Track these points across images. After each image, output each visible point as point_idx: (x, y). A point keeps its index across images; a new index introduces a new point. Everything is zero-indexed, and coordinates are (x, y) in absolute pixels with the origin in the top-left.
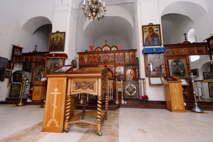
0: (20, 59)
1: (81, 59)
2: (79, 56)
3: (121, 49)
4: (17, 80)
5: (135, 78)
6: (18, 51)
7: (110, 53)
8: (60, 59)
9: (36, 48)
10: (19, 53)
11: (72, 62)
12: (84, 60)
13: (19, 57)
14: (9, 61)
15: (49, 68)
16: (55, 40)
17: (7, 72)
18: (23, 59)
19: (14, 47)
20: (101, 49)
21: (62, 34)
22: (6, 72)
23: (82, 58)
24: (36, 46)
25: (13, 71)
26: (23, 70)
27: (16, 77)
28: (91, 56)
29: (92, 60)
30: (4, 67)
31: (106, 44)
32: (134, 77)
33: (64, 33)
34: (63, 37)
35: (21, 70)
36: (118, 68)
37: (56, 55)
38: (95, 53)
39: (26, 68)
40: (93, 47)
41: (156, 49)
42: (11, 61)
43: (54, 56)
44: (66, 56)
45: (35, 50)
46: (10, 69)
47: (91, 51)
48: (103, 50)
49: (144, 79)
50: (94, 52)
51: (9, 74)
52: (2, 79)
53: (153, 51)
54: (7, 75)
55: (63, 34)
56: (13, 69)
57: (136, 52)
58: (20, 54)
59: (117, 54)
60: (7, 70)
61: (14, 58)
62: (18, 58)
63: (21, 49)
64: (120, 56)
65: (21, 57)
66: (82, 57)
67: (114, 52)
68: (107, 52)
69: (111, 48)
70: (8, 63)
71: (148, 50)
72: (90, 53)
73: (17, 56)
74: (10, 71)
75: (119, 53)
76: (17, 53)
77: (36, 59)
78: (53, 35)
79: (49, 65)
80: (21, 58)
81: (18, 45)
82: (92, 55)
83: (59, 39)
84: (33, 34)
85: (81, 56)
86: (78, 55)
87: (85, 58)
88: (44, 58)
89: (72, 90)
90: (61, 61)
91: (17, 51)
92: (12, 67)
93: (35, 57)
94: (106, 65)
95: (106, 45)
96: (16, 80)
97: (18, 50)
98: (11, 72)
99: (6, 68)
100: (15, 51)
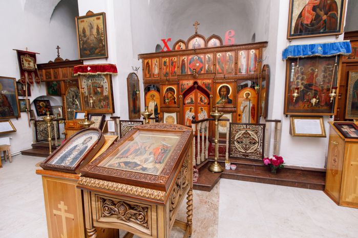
0: (36, 75)
1: (147, 68)
2: (143, 62)
3: (230, 43)
4: (44, 112)
5: (256, 106)
6: (30, 61)
7: (205, 53)
8: (104, 77)
9: (58, 52)
10: (32, 64)
11: (127, 79)
12: (153, 71)
13: (35, 71)
14: (18, 82)
15: (87, 94)
16: (88, 33)
17: (22, 102)
18: (41, 75)
19: (20, 54)
20: (187, 44)
21: (98, 19)
22: (19, 103)
23: (149, 66)
24: (58, 47)
25: (32, 99)
26: (49, 93)
27: (41, 107)
28: (165, 62)
29: (168, 70)
30: (13, 93)
31: (196, 33)
32: (254, 105)
33: (103, 14)
34: (101, 26)
35: (45, 93)
36: (221, 86)
37: (95, 68)
38: (174, 53)
39: (54, 90)
40: (169, 40)
41: (324, 46)
42: (22, 81)
43: (90, 71)
44: (113, 69)
45: (59, 56)
46: (25, 95)
47: (165, 49)
48: (191, 47)
49: (280, 121)
50: (171, 52)
51: (25, 105)
52: (16, 115)
53: (313, 53)
54: (22, 106)
55: (101, 17)
56: (29, 95)
57: (264, 49)
58: (35, 66)
59: (219, 55)
60: (20, 98)
61: (26, 75)
62: (33, 75)
63: (33, 56)
64: (228, 58)
65: (38, 71)
66: (148, 63)
67: (215, 50)
68: (198, 51)
69: (206, 42)
70: (17, 86)
71: (299, 52)
72: (163, 54)
73: (30, 72)
74: (24, 99)
75: (224, 53)
76: (29, 65)
77: (64, 76)
78: (82, 22)
79: (86, 87)
80: (38, 73)
81: (27, 48)
82: (167, 59)
83: (95, 31)
84: (51, 19)
85: (146, 61)
86: (141, 60)
87: (154, 66)
88: (75, 75)
89: (94, 217)
90: (106, 80)
91: (26, 61)
92: (27, 92)
93: (61, 71)
94: (195, 80)
95: (197, 35)
96: (42, 112)
97: (30, 59)
98: (27, 100)
99: (17, 95)
100: (23, 61)
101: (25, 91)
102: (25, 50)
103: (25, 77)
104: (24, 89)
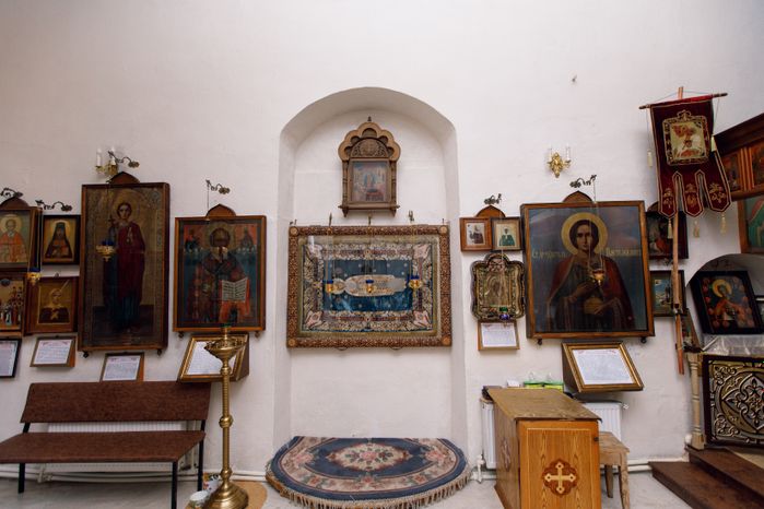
0: (713, 175)
6: (692, 132)
10: (698, 140)
13: (708, 166)
14: (652, 214)
17: (659, 282)
19: (662, 114)
22: (651, 284)
25: (691, 269)
27: (716, 300)
30: (634, 253)
42: (665, 207)
51: (669, 290)
52: (641, 325)
54: (660, 296)
56: (684, 255)
58: (708, 144)
60: (654, 268)
61: (678, 184)
62: (700, 178)
63: (701, 108)
70: (647, 226)
73: (688, 169)
74: (669, 272)
81: (681, 90)
91: (679, 133)
92: (676, 246)
96: (721, 316)
97: (691, 125)
98: (676, 275)
99: (645, 257)
100: (668, 137)
101: (671, 240)
102: (675, 98)
103: (673, 192)
104: (669, 237)
